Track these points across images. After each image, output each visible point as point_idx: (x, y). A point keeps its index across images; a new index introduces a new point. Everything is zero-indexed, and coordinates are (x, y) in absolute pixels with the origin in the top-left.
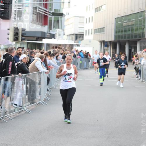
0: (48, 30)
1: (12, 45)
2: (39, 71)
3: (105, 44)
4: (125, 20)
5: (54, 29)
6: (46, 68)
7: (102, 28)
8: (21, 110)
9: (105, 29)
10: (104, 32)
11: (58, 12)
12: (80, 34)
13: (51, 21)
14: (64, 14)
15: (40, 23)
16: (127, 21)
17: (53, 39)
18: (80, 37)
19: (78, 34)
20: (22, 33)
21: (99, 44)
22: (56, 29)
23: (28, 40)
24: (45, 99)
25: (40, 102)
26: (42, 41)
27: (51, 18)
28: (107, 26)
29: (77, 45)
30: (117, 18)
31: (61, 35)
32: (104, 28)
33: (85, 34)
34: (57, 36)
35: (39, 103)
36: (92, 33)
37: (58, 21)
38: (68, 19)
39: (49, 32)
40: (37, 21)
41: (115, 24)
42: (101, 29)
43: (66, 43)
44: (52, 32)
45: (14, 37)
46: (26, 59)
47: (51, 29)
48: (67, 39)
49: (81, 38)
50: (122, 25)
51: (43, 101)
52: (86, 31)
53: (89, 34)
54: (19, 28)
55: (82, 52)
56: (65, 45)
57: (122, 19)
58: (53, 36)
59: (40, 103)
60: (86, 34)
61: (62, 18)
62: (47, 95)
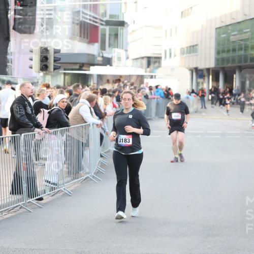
0: (100, 51)
1: (38, 78)
2: (86, 122)
3: (199, 73)
4: (233, 32)
5: (110, 48)
6: (97, 117)
7: (193, 46)
8: (56, 190)
9: (199, 47)
10: (196, 52)
11: (117, 20)
12: (155, 58)
13: (105, 35)
14: (127, 23)
15: (86, 39)
16: (236, 33)
17: (108, 66)
18: (155, 62)
19: (152, 57)
20: (54, 57)
21: (188, 73)
22: (114, 49)
23: (65, 70)
24: (97, 171)
25: (88, 175)
26: (89, 70)
27: (105, 29)
28: (201, 42)
29: (150, 77)
30: (220, 28)
31: (122, 59)
32: (196, 45)
33: (163, 56)
34: (115, 62)
35: (86, 178)
36: (175, 56)
37: (116, 35)
38: (133, 31)
39: (101, 55)
40: (80, 36)
41: (216, 38)
42: (192, 48)
43: (131, 74)
44: (106, 55)
45: (41, 64)
46: (63, 102)
47: (105, 50)
48: (132, 66)
49: (157, 64)
50: (228, 40)
51: (93, 174)
52: (166, 52)
53: (170, 56)
54: (49, 49)
55: (159, 87)
56: (130, 76)
57: (228, 29)
58: (107, 62)
59: (88, 177)
60: (166, 57)
61: (123, 29)
62: (100, 165)
